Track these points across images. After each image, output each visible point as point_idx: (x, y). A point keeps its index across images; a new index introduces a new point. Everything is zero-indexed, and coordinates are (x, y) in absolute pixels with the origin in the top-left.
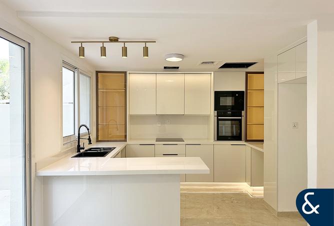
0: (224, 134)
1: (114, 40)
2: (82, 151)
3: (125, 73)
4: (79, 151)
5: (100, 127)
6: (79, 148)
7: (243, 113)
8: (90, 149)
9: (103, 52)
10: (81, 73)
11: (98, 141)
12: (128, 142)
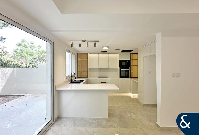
0: (123, 75)
1: (84, 41)
2: (72, 81)
3: (88, 53)
4: (71, 81)
5: (79, 72)
6: (71, 80)
7: (130, 68)
8: (75, 80)
9: (80, 45)
10: (72, 53)
11: (78, 77)
12: (89, 78)
